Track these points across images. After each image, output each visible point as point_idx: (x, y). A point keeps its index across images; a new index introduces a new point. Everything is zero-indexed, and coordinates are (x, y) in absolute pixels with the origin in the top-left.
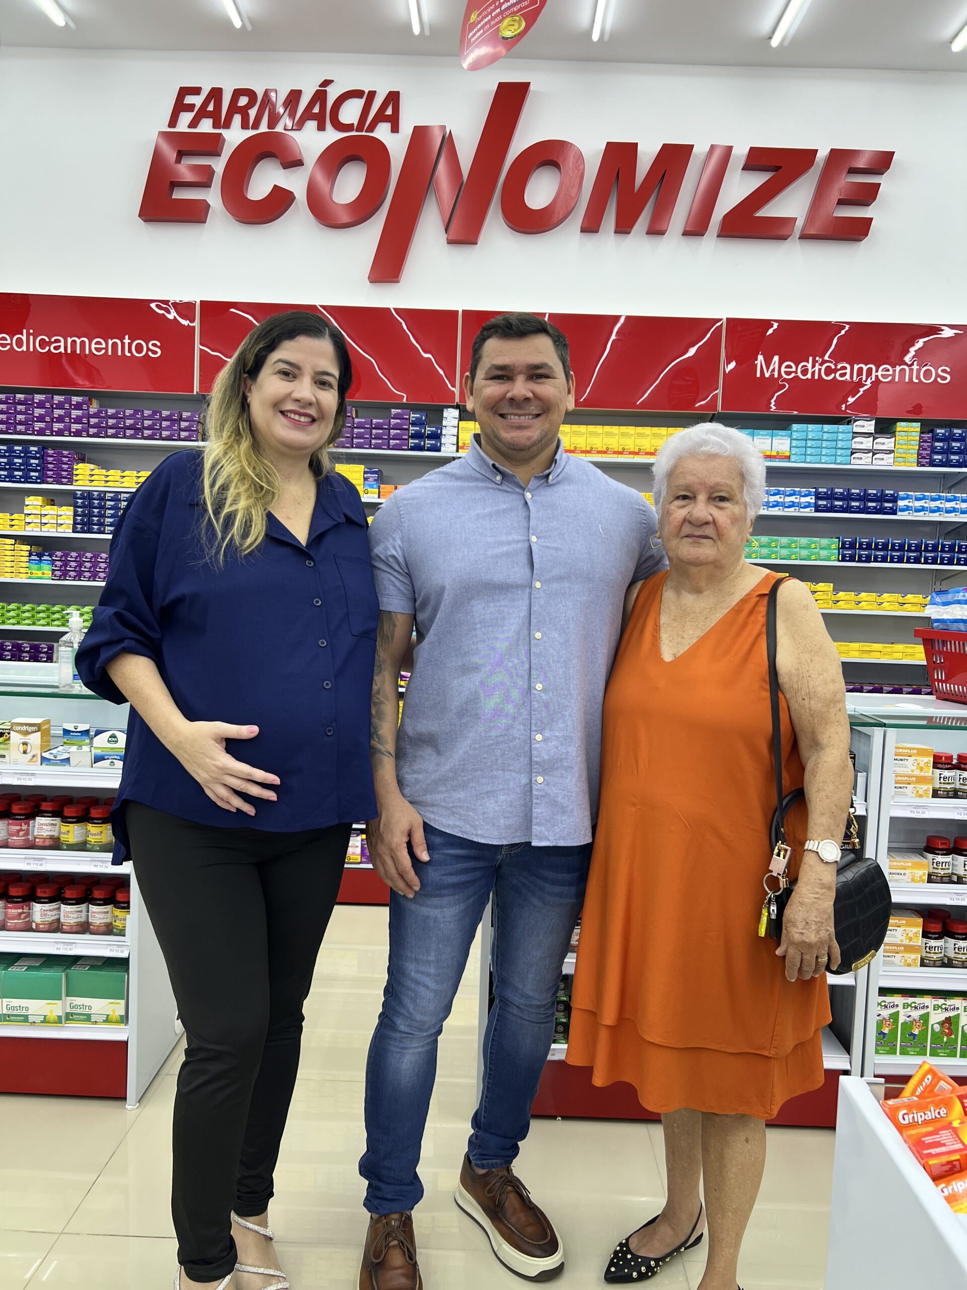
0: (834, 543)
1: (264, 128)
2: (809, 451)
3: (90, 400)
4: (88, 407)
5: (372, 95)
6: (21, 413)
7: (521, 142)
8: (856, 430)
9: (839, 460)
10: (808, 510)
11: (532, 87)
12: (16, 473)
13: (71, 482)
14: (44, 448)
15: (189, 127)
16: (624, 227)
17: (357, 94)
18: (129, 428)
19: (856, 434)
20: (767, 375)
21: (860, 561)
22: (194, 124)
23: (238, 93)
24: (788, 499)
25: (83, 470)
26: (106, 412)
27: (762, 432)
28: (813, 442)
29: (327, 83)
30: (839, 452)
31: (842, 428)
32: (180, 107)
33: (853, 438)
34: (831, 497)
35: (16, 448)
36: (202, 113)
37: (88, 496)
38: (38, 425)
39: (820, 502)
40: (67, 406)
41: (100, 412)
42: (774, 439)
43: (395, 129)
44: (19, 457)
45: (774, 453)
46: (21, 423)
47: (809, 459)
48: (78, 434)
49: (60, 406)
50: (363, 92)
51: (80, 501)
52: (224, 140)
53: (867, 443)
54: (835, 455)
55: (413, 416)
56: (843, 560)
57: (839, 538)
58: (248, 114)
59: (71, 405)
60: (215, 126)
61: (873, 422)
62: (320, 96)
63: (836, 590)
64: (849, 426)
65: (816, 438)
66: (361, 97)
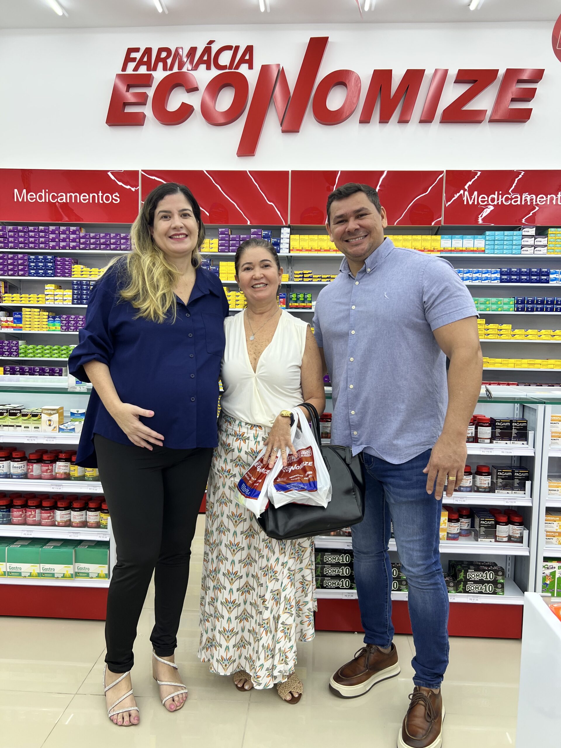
0: (512, 301)
1: (176, 70)
2: (496, 247)
3: (80, 229)
4: (79, 233)
5: (237, 48)
6: (42, 237)
7: (323, 72)
8: (524, 234)
9: (514, 252)
10: (496, 281)
11: (330, 40)
12: (40, 271)
13: (70, 275)
14: (55, 257)
15: (133, 71)
16: (384, 119)
17: (229, 48)
18: (103, 244)
19: (524, 236)
20: (470, 203)
21: (527, 311)
22: (136, 69)
23: (160, 50)
24: (484, 275)
25: (77, 268)
26: (90, 235)
27: (468, 236)
28: (498, 242)
29: (211, 42)
30: (514, 247)
31: (515, 233)
32: (128, 59)
33: (522, 238)
34: (510, 273)
35: (40, 257)
36: (141, 63)
37: (80, 283)
38: (52, 244)
39: (503, 277)
40: (68, 232)
41: (86, 235)
42: (475, 240)
43: (251, 67)
44: (41, 262)
45: (475, 249)
46: (42, 243)
47: (496, 251)
48: (74, 248)
49: (64, 232)
50: (232, 47)
51: (76, 286)
52: (153, 78)
53: (531, 241)
54: (512, 249)
55: (264, 233)
56: (518, 311)
57: (515, 298)
58: (167, 62)
59: (70, 232)
60: (148, 69)
61: (534, 229)
62: (207, 50)
63: (513, 329)
64: (520, 232)
65: (500, 239)
66: (231, 50)
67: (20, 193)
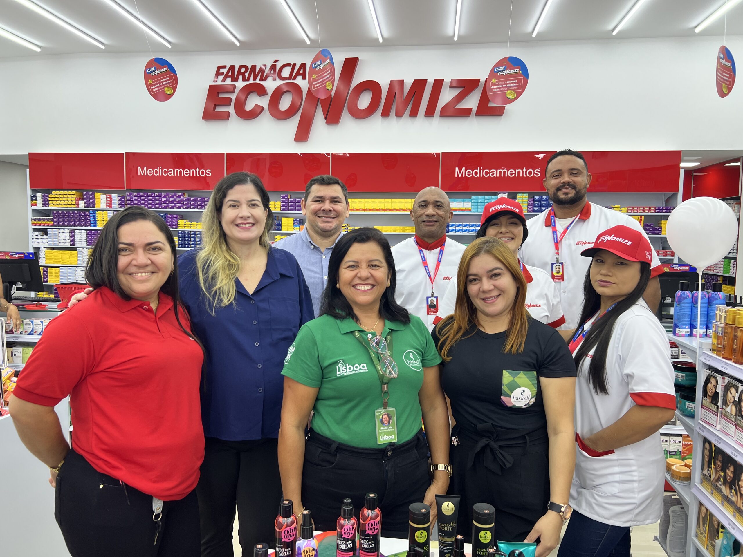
1: (251, 81)
2: (479, 207)
3: (184, 194)
4: (183, 197)
5: (294, 65)
6: (157, 200)
7: (356, 81)
13: (177, 227)
14: (166, 214)
15: (222, 81)
16: (399, 115)
17: (288, 65)
18: (199, 205)
20: (460, 176)
22: (224, 81)
23: (241, 67)
25: (181, 222)
26: (190, 199)
27: (459, 199)
29: (276, 61)
32: (218, 74)
36: (227, 76)
37: (183, 233)
38: (164, 205)
40: (175, 197)
42: (464, 202)
43: (304, 78)
45: (464, 209)
46: (157, 204)
48: (179, 208)
49: (172, 197)
50: (291, 64)
51: (180, 235)
52: (236, 86)
58: (245, 76)
60: (232, 80)
62: (273, 67)
65: (480, 202)
66: (290, 66)
67: (142, 169)
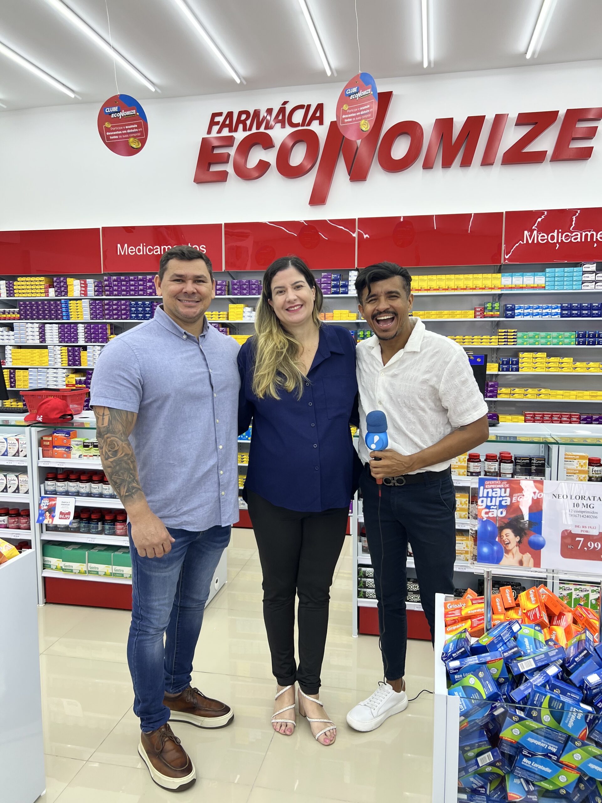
0: (573, 335)
1: (254, 130)
2: (556, 283)
5: (309, 106)
6: (141, 285)
7: (389, 123)
8: (584, 270)
9: (574, 287)
10: (557, 316)
11: (394, 93)
12: (140, 315)
14: (152, 302)
15: (217, 133)
16: (447, 164)
17: (301, 107)
19: (584, 273)
20: (530, 242)
21: (589, 344)
22: (219, 131)
23: (241, 113)
24: (544, 311)
27: (528, 274)
28: (559, 278)
29: (285, 103)
30: (575, 283)
31: (575, 269)
32: (213, 123)
34: (570, 308)
35: (139, 303)
36: (223, 125)
38: (149, 291)
39: (564, 312)
42: (535, 277)
43: (321, 123)
44: (141, 307)
45: (536, 285)
46: (141, 290)
47: (556, 287)
50: (304, 106)
52: (235, 138)
53: (592, 277)
54: (572, 285)
55: (333, 276)
56: (579, 344)
57: (575, 332)
58: (246, 124)
60: (230, 131)
61: (595, 265)
62: (282, 110)
63: (575, 361)
64: (581, 268)
66: (303, 108)
67: (122, 247)
